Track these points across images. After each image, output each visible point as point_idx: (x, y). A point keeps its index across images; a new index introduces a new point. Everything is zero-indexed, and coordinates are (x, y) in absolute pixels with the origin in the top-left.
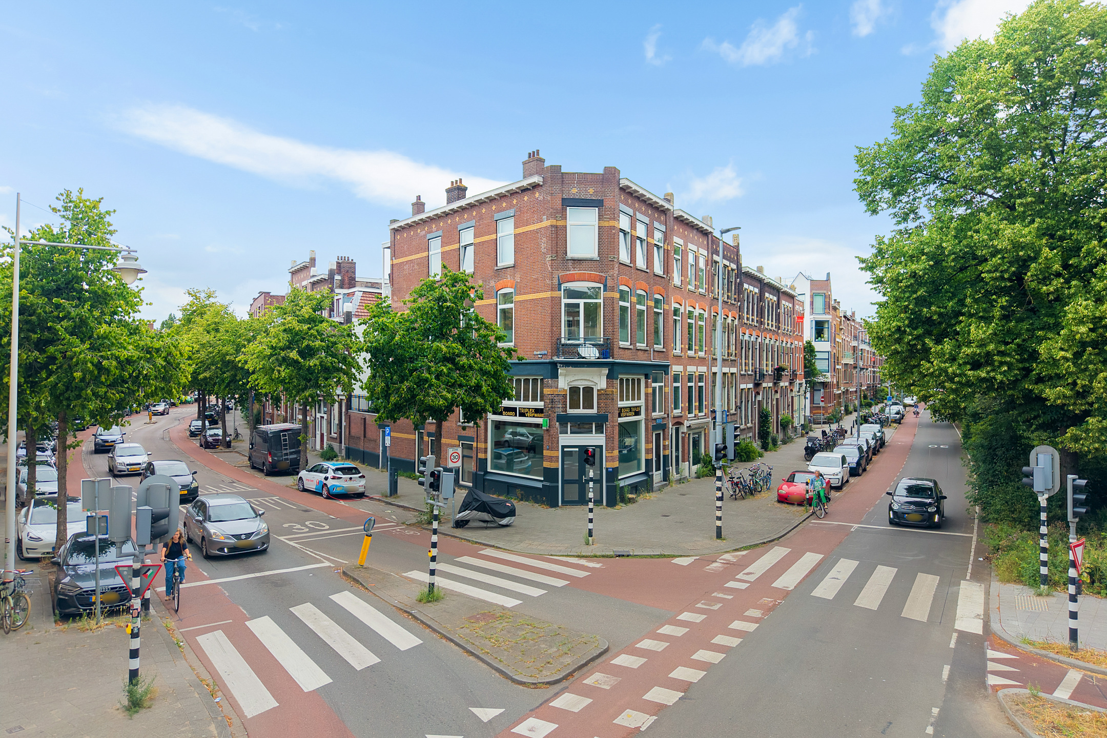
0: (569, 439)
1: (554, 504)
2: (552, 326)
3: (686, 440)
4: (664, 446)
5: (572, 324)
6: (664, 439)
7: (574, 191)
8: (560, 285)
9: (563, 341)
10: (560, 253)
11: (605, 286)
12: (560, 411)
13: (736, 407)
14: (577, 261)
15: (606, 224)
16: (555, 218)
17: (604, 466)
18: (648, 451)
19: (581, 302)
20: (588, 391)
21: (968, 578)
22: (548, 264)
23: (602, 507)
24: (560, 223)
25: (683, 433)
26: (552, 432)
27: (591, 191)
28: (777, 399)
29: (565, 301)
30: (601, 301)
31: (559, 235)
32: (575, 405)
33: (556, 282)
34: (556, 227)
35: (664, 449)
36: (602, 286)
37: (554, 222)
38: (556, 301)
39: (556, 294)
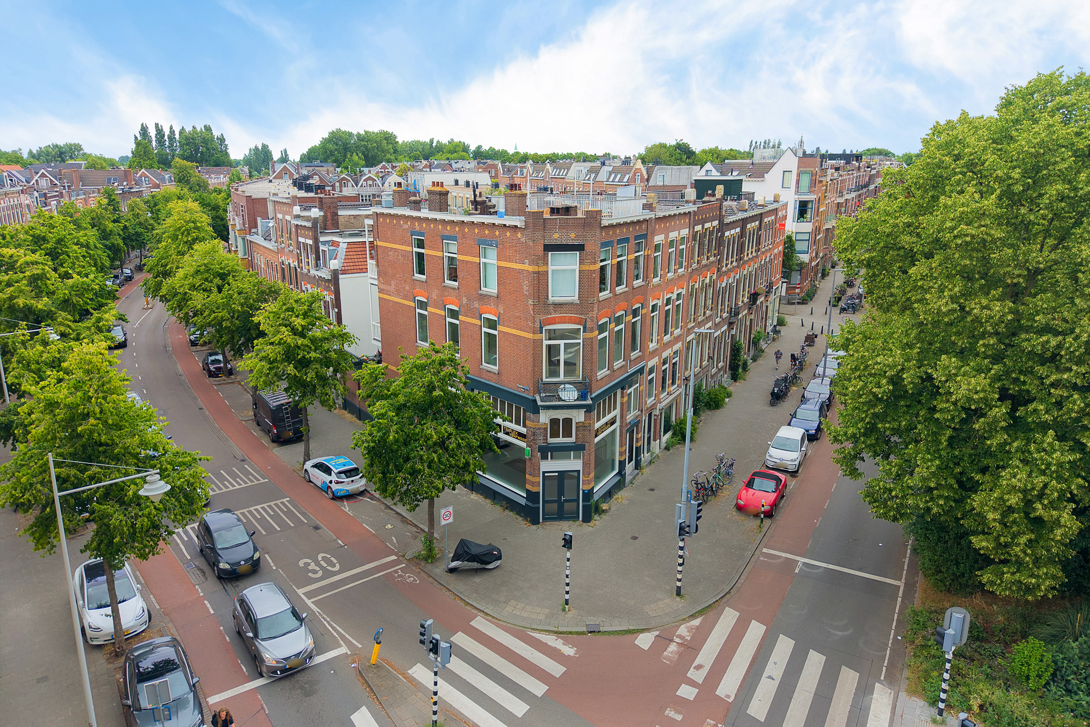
0: (550, 466)
1: (535, 521)
2: (534, 366)
3: (658, 421)
4: (637, 439)
5: (553, 364)
6: (637, 433)
7: (556, 236)
8: (541, 328)
9: (545, 379)
10: (542, 298)
11: (585, 328)
12: (541, 443)
13: (709, 357)
14: (558, 306)
15: (586, 268)
16: (537, 265)
17: (581, 487)
18: (621, 454)
19: (562, 343)
20: (568, 422)
21: (882, 678)
22: (531, 308)
23: (578, 523)
24: (542, 269)
25: (655, 415)
26: (533, 461)
27: (573, 235)
28: (751, 320)
29: (546, 342)
30: (581, 341)
31: (540, 281)
32: (555, 434)
33: (537, 325)
34: (539, 272)
35: (637, 441)
36: (582, 327)
37: (536, 269)
38: (538, 344)
39: (538, 336)
